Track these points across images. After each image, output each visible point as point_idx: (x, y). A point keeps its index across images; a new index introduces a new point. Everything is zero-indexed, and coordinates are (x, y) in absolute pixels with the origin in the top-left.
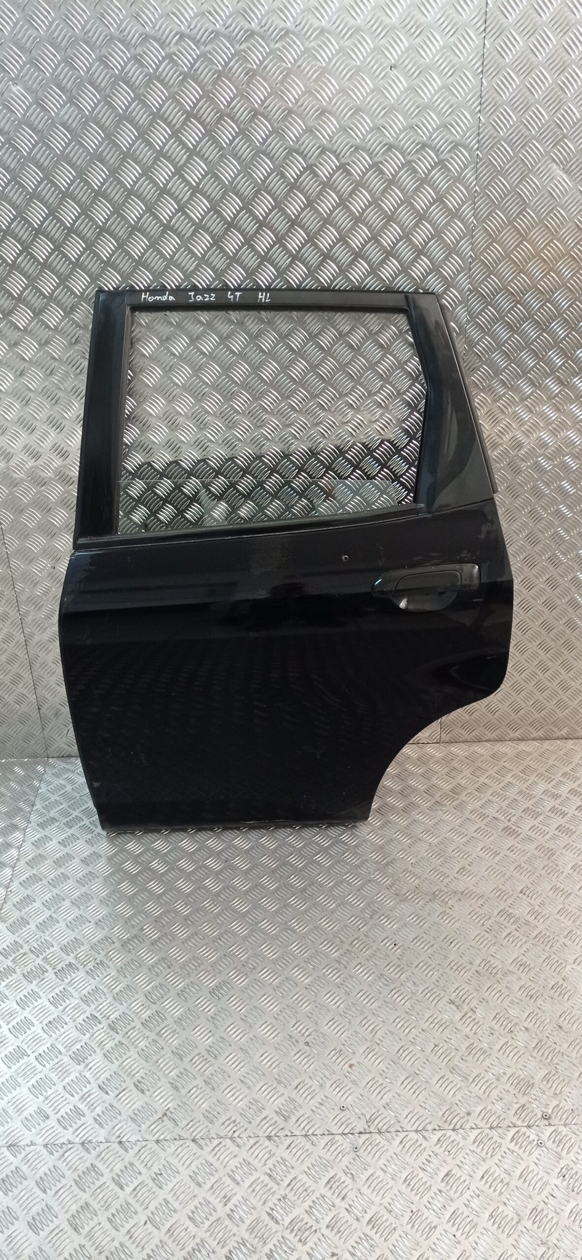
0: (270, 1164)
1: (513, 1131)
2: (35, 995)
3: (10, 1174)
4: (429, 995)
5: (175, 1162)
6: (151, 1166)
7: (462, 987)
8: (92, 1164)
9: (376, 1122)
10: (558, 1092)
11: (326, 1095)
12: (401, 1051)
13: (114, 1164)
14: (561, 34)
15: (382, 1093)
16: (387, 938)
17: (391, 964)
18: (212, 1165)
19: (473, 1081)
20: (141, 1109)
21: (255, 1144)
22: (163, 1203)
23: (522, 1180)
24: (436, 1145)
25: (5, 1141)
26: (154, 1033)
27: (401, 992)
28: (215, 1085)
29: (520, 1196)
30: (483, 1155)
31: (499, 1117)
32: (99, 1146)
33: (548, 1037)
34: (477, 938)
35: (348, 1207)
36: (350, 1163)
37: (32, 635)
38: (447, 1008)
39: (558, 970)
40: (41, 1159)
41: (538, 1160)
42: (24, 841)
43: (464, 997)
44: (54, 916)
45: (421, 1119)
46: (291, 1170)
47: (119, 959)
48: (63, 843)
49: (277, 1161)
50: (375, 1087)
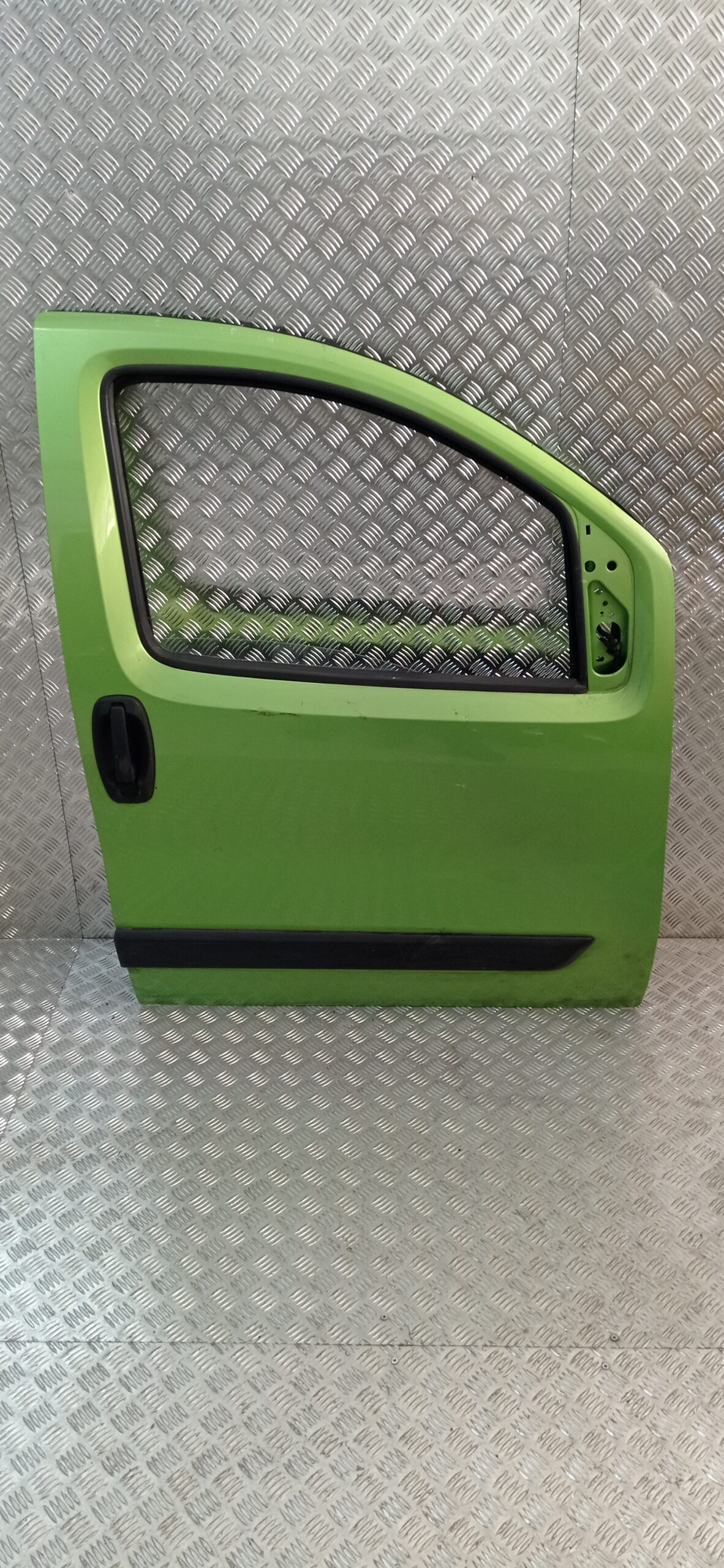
0: (296, 1372)
1: (575, 1352)
2: (50, 1187)
3: (8, 1370)
4: (493, 1204)
5: (190, 1365)
6: (164, 1368)
7: (531, 1198)
8: (98, 1364)
9: (419, 1335)
10: (630, 1313)
11: (367, 1303)
12: (455, 1262)
13: (122, 1364)
14: (657, 145)
15: (430, 1304)
16: (451, 1142)
17: (453, 1171)
18: (231, 1370)
19: (535, 1296)
20: (157, 1309)
21: (281, 1351)
22: (174, 1407)
23: (580, 1403)
24: (486, 1362)
25: (4, 1337)
26: (178, 1231)
27: (462, 1200)
28: (243, 1288)
29: (576, 1419)
30: (539, 1375)
31: (560, 1336)
32: (107, 1346)
33: (624, 1255)
34: (555, 1147)
35: (379, 1421)
36: (386, 1375)
37: (70, 794)
38: (513, 1219)
39: (644, 1184)
40: (42, 1356)
41: (601, 1383)
42: (50, 1024)
43: (532, 1208)
44: (77, 1105)
45: (473, 1334)
46: (319, 1380)
47: (146, 1152)
48: (93, 1029)
49: (305, 1370)
50: (422, 1297)
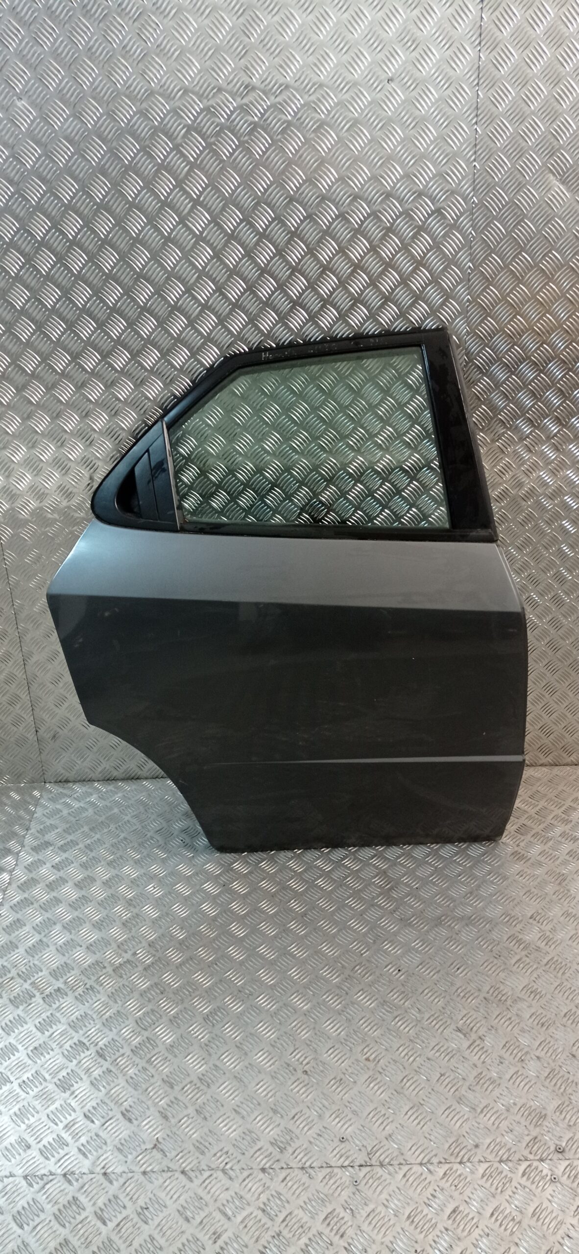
0: (263, 1198)
1: (524, 1165)
2: (20, 1021)
4: (435, 1022)
5: (162, 1195)
6: (137, 1199)
7: (470, 1015)
8: (73, 1197)
9: (378, 1154)
10: (572, 1123)
11: (325, 1126)
12: (405, 1080)
13: (96, 1197)
14: (555, 47)
15: (385, 1124)
16: (391, 963)
17: (395, 991)
18: (201, 1198)
19: (482, 1111)
20: (128, 1138)
21: (248, 1177)
22: (149, 1240)
23: (535, 1218)
24: (442, 1178)
26: (144, 1061)
27: (405, 1019)
28: (207, 1115)
29: (534, 1237)
31: (509, 1150)
32: (82, 1177)
33: (561, 1067)
34: (486, 964)
35: (347, 1246)
36: (349, 1197)
37: (31, 654)
38: (454, 1036)
39: (570, 997)
40: (19, 1191)
41: (552, 1196)
42: (16, 865)
43: (472, 1025)
44: (44, 940)
45: (426, 1152)
46: (286, 1204)
47: (110, 984)
48: (57, 867)
49: (272, 1195)
50: (376, 1117)
